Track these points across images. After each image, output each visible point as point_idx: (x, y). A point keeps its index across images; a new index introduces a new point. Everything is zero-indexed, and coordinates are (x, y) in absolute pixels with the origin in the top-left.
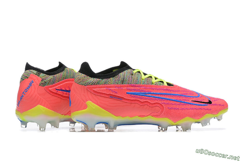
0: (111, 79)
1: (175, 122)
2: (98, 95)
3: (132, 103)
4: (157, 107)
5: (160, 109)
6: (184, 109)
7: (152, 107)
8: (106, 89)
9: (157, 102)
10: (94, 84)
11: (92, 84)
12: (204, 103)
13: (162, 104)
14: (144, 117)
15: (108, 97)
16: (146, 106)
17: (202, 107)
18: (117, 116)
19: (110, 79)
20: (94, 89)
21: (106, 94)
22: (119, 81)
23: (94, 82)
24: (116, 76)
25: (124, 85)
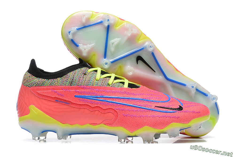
0: (59, 79)
1: (132, 132)
2: (42, 99)
3: (81, 108)
4: (110, 113)
5: (114, 115)
6: (143, 117)
7: (105, 113)
8: (51, 91)
9: (111, 108)
10: (38, 85)
11: (37, 85)
12: (171, 109)
13: (116, 110)
14: (96, 125)
15: (53, 101)
16: (97, 112)
17: (168, 114)
18: (64, 124)
19: (57, 80)
20: (38, 91)
21: (51, 97)
22: (67, 82)
23: (38, 83)
24: (64, 76)
25: (72, 86)
